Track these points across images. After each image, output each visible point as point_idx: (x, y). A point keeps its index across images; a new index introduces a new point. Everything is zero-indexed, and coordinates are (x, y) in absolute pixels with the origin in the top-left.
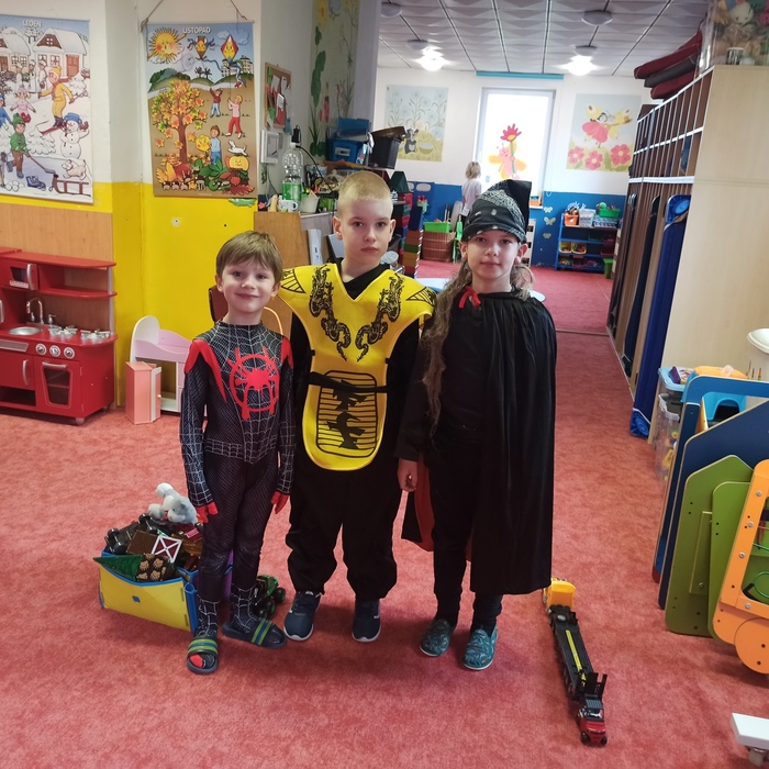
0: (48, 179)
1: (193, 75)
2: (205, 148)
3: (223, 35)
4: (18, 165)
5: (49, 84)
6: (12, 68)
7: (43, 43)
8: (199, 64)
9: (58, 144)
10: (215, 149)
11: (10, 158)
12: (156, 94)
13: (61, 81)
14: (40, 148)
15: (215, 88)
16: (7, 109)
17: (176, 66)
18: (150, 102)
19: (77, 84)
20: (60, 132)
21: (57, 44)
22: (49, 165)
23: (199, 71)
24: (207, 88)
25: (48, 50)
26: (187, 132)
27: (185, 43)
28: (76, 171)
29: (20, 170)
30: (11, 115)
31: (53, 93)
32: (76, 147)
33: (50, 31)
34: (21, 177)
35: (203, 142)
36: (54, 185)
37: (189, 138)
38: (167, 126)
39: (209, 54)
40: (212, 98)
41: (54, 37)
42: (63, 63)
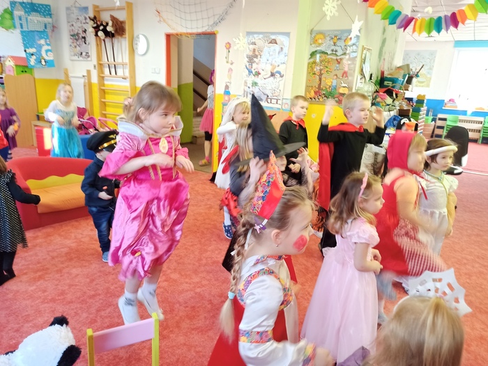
0: (264, 97)
1: (329, 52)
2: (329, 84)
3: (346, 35)
6: (257, 53)
7: (271, 43)
8: (333, 48)
9: (271, 83)
10: (334, 84)
12: (312, 60)
14: (263, 85)
15: (338, 58)
16: (253, 70)
17: (322, 48)
18: (309, 63)
20: (272, 78)
21: (276, 43)
22: (266, 91)
23: (332, 51)
24: (335, 58)
25: (272, 46)
26: (323, 76)
27: (328, 38)
30: (254, 72)
32: (277, 84)
33: (274, 37)
35: (329, 81)
36: (266, 100)
37: (323, 79)
38: (314, 74)
39: (339, 43)
40: (336, 62)
41: (275, 40)
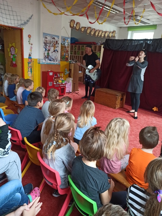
0: (52, 60)
1: (63, 44)
2: (63, 54)
3: (67, 39)
4: (48, 57)
5: (53, 45)
6: (48, 42)
7: (53, 39)
9: (54, 54)
11: (47, 56)
13: (55, 45)
14: (51, 55)
16: (47, 49)
19: (57, 45)
20: (54, 52)
21: (55, 39)
22: (52, 57)
24: (64, 46)
25: (53, 40)
28: (56, 58)
29: (48, 58)
30: (47, 50)
31: (54, 46)
32: (56, 55)
33: (54, 37)
34: (48, 59)
36: (53, 61)
41: (54, 38)
42: (55, 42)
